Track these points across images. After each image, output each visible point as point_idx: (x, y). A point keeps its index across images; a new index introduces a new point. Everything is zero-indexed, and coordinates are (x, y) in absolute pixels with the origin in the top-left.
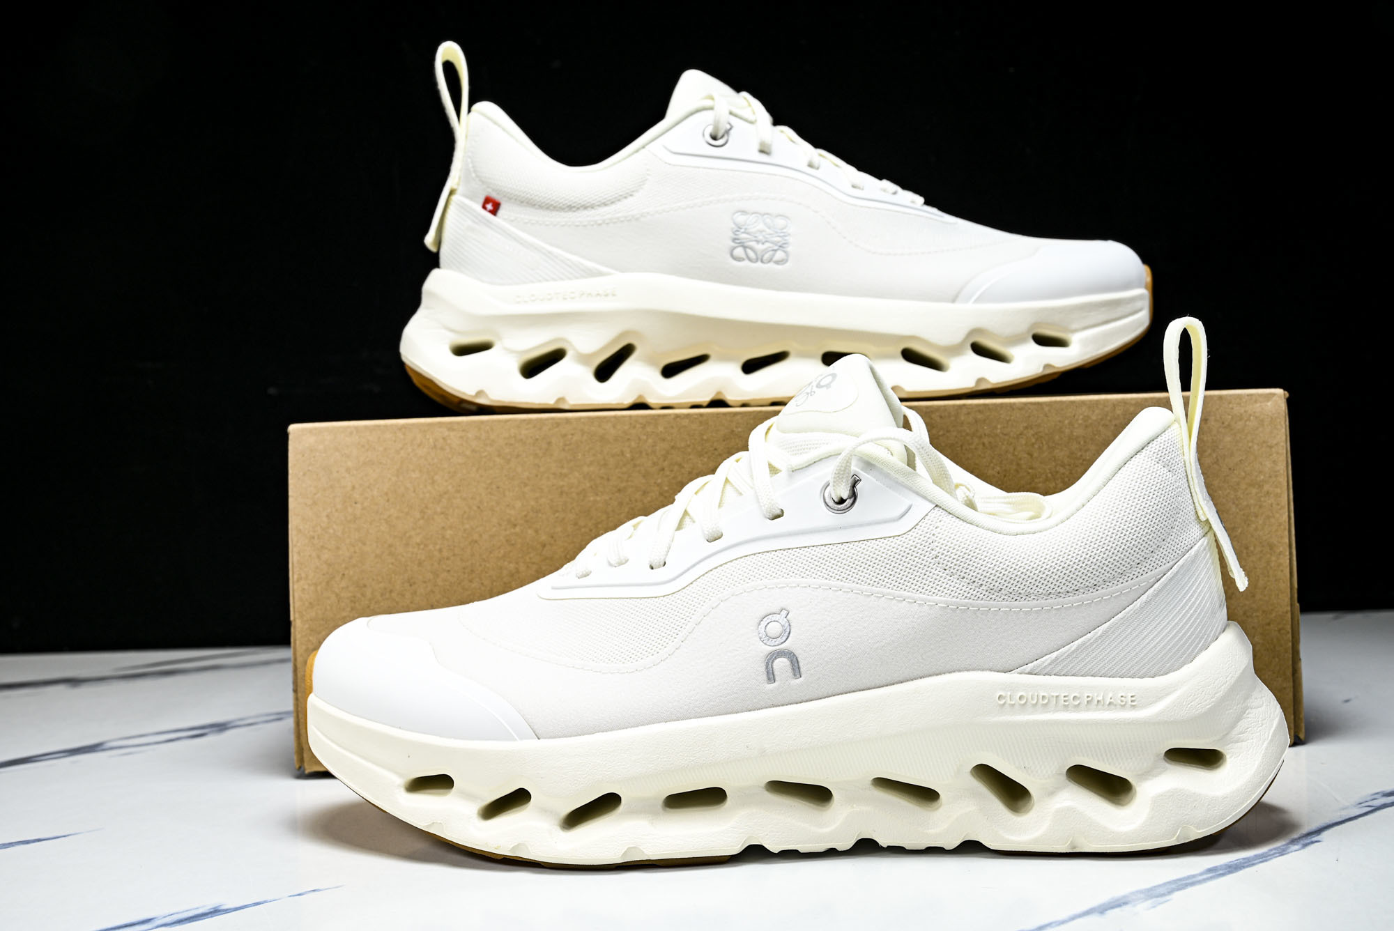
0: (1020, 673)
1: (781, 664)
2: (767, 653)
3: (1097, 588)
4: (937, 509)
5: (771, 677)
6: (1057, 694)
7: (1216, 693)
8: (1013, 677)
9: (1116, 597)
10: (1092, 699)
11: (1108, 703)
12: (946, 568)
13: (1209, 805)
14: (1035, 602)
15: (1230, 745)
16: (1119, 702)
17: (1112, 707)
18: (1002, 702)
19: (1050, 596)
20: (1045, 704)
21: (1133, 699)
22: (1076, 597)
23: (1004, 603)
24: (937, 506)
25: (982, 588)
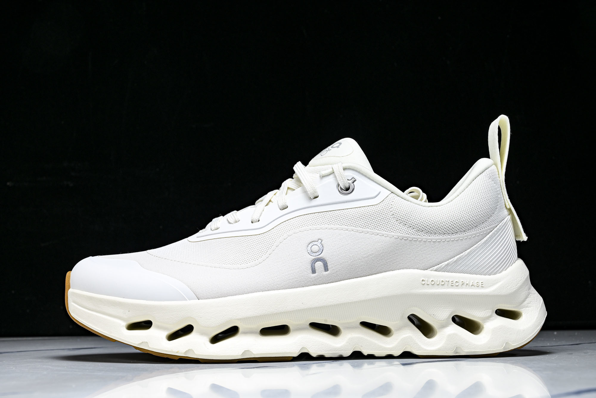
0: (431, 271)
1: (319, 265)
2: (311, 259)
3: (465, 232)
4: (392, 194)
5: (314, 271)
6: (448, 280)
7: (517, 284)
8: (428, 272)
9: (473, 237)
10: (464, 283)
11: (471, 285)
12: (398, 220)
13: (517, 333)
14: (438, 237)
15: (524, 309)
16: (476, 285)
17: (473, 287)
18: (423, 283)
19: (445, 235)
20: (443, 284)
21: (482, 284)
22: (456, 236)
23: (424, 237)
24: (392, 193)
25: (414, 230)
